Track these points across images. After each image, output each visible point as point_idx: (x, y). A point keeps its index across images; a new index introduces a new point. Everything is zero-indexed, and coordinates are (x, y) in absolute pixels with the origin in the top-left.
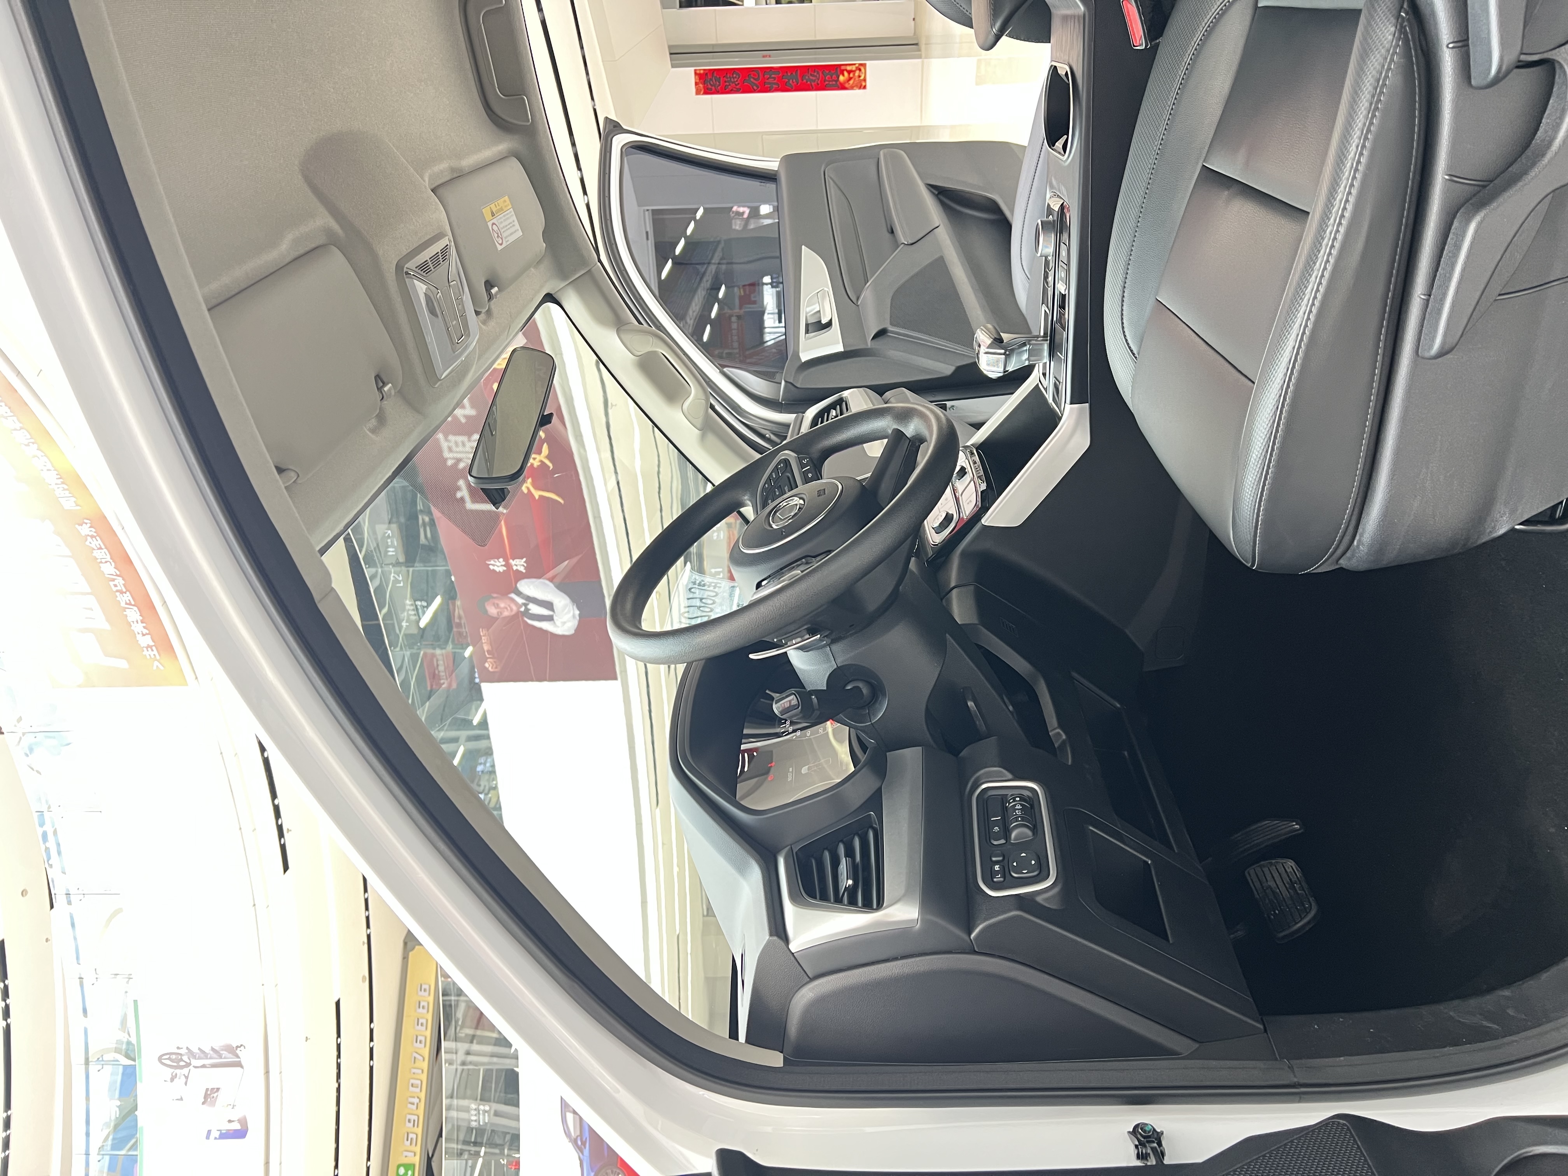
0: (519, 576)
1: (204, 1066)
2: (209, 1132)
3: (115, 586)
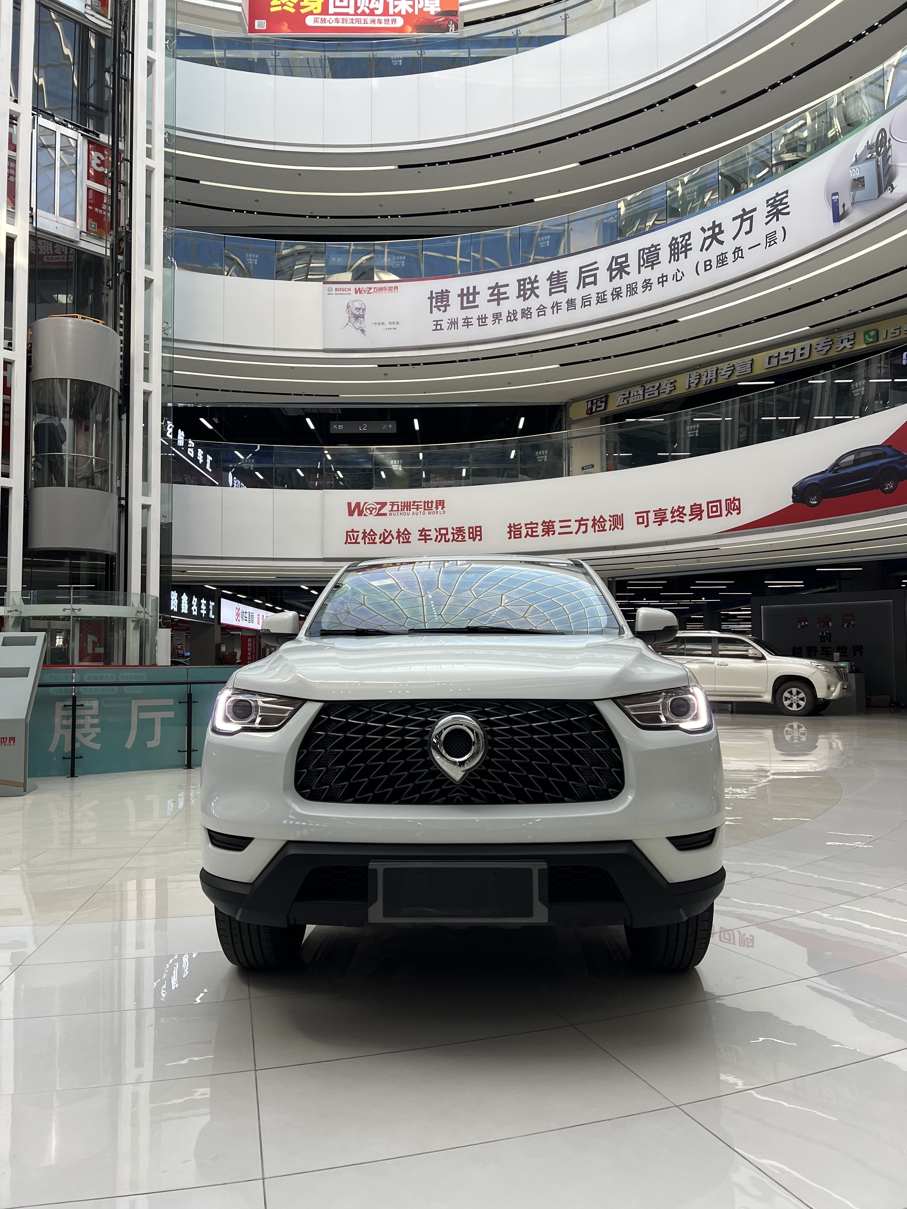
1: (878, 166)
2: (837, 194)
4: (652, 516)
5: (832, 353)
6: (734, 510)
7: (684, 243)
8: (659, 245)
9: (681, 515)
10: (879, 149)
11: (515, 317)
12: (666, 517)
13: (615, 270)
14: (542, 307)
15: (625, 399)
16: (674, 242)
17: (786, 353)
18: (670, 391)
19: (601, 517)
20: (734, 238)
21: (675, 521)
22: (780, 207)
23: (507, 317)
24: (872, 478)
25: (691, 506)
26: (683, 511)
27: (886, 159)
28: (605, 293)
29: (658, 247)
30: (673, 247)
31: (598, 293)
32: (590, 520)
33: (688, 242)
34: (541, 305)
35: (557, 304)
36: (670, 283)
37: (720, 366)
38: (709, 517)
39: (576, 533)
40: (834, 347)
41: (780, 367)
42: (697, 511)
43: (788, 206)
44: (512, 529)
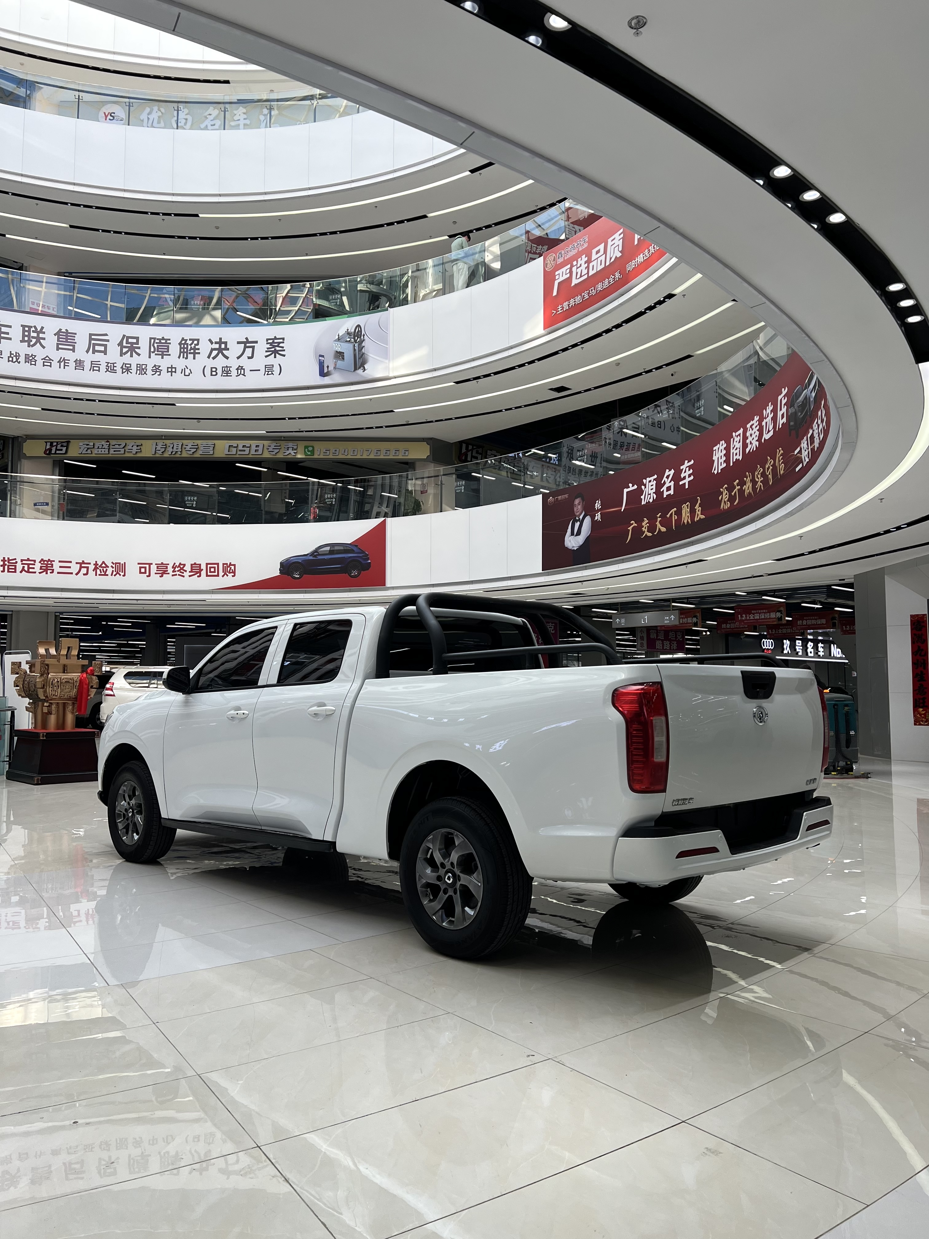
0: (593, 517)
1: (355, 350)
2: (323, 356)
3: (592, 290)
4: (154, 568)
5: (280, 456)
6: (230, 573)
7: (193, 346)
8: (169, 340)
9: (182, 571)
10: (356, 338)
11: (17, 360)
12: (167, 571)
13: (126, 347)
14: (47, 358)
15: (88, 449)
16: (183, 342)
17: (243, 446)
18: (136, 452)
19: (103, 562)
20: (238, 358)
21: (176, 575)
22: (278, 349)
23: (9, 357)
24: (343, 566)
25: (192, 565)
26: (183, 567)
27: (361, 348)
28: (115, 365)
29: (168, 342)
30: (182, 346)
31: (108, 363)
32: (92, 564)
33: (197, 347)
34: (47, 356)
35: (64, 359)
36: (178, 375)
37: (185, 442)
38: (207, 576)
39: (77, 574)
40: (282, 451)
41: (237, 456)
42: (196, 570)
43: (284, 350)
44: (6, 563)
